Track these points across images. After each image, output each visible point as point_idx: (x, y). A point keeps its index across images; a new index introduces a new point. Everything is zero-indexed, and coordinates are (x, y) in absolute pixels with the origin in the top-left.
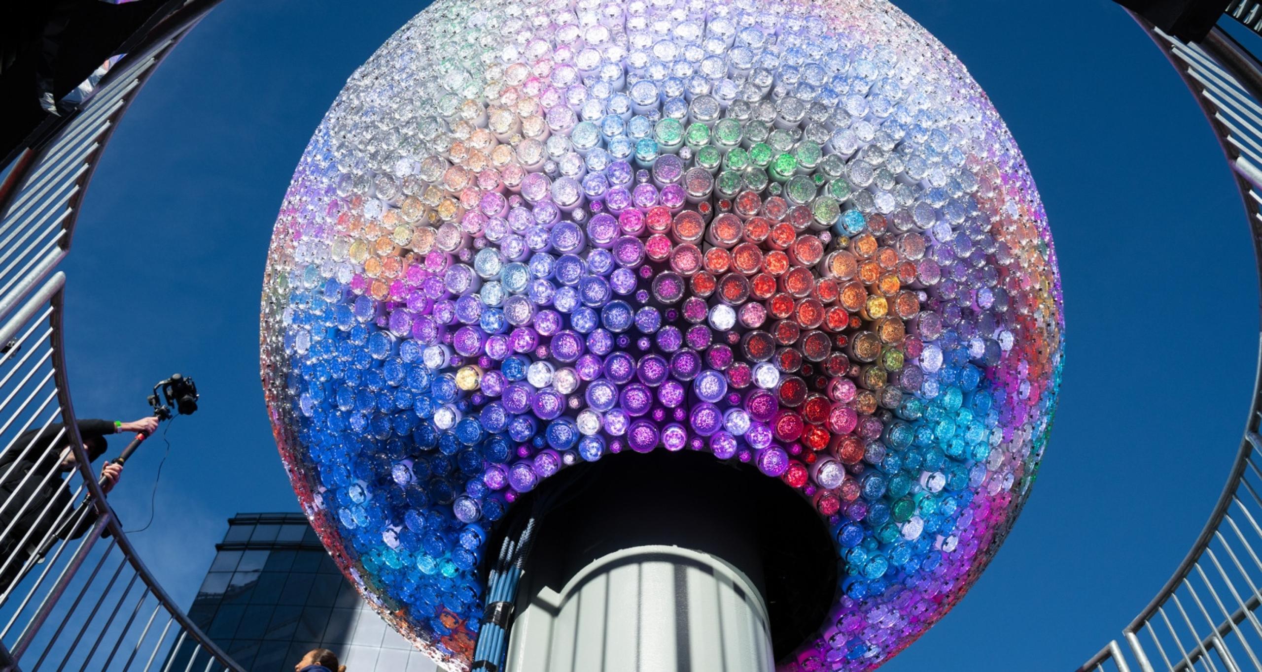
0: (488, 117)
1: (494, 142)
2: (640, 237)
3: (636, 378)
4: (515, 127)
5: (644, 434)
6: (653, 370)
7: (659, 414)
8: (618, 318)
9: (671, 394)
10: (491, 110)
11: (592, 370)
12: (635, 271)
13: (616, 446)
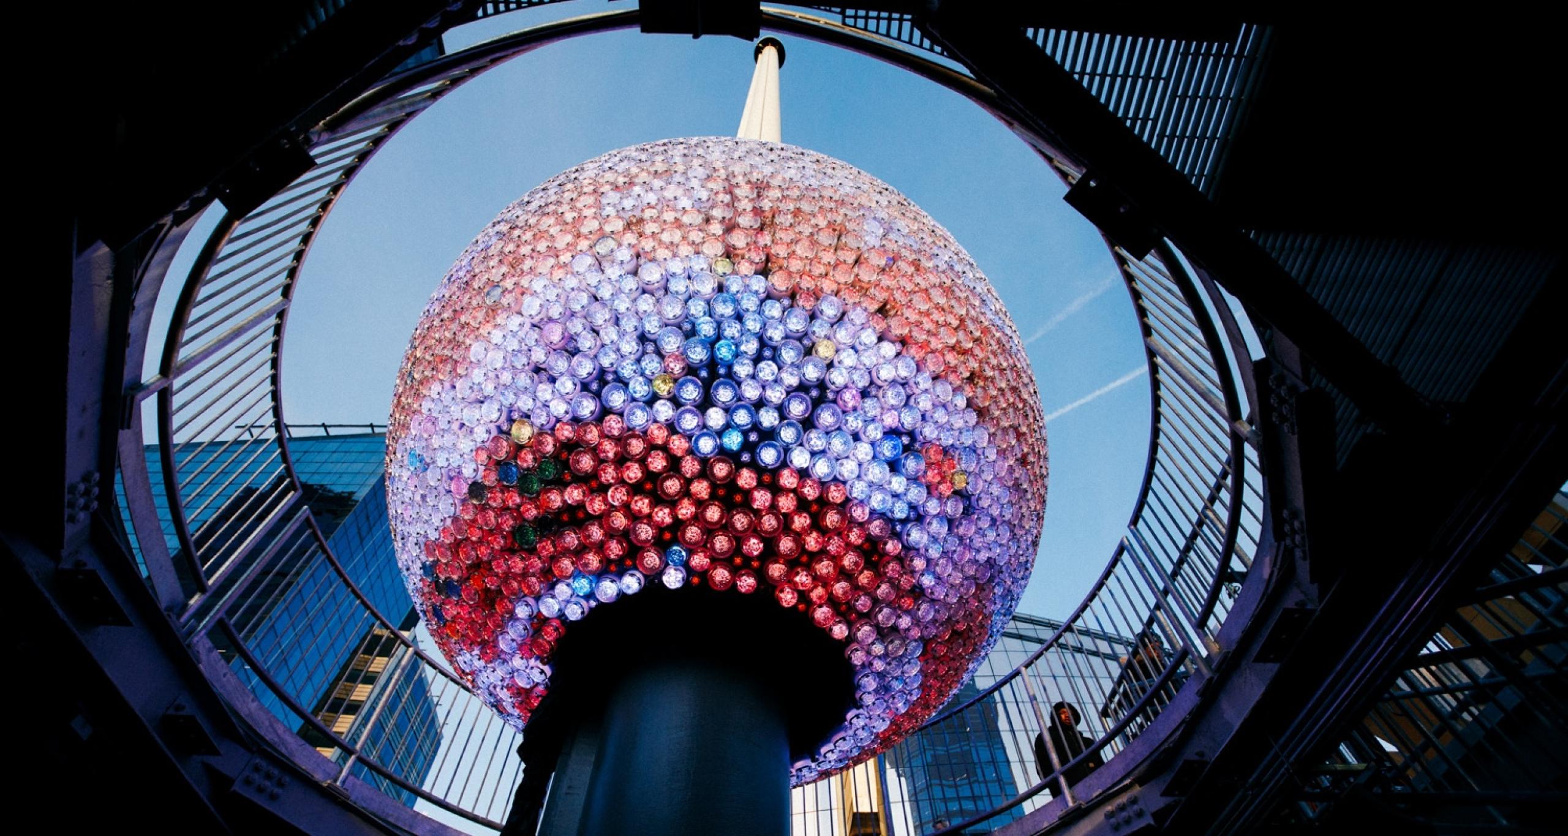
0: (638, 266)
1: (640, 291)
2: (753, 405)
3: (725, 526)
4: (663, 282)
5: (721, 575)
6: (740, 521)
7: (738, 560)
8: (721, 470)
9: (754, 546)
10: (642, 261)
11: (689, 512)
12: (745, 434)
13: (696, 580)
